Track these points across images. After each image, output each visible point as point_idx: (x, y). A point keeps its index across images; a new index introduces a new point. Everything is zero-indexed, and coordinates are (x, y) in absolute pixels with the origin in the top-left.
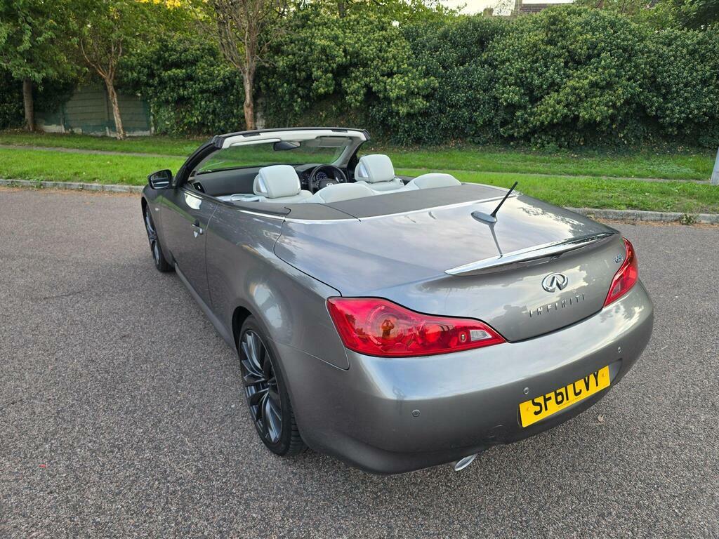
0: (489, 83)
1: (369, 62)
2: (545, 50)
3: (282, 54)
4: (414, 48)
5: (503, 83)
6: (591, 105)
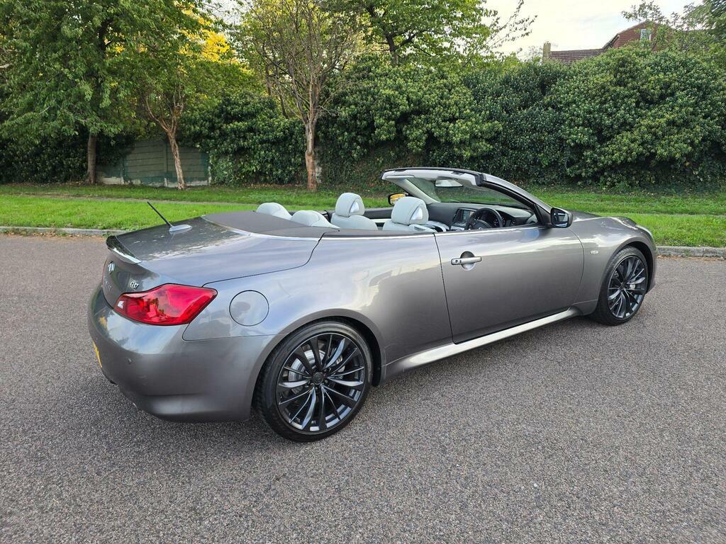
0: (554, 126)
1: (431, 109)
2: (615, 91)
3: (343, 105)
4: (475, 94)
5: (570, 124)
6: (669, 143)
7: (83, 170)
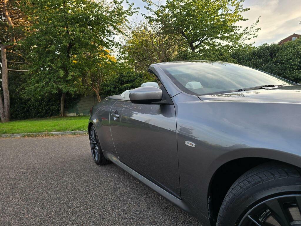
7: (59, 110)
